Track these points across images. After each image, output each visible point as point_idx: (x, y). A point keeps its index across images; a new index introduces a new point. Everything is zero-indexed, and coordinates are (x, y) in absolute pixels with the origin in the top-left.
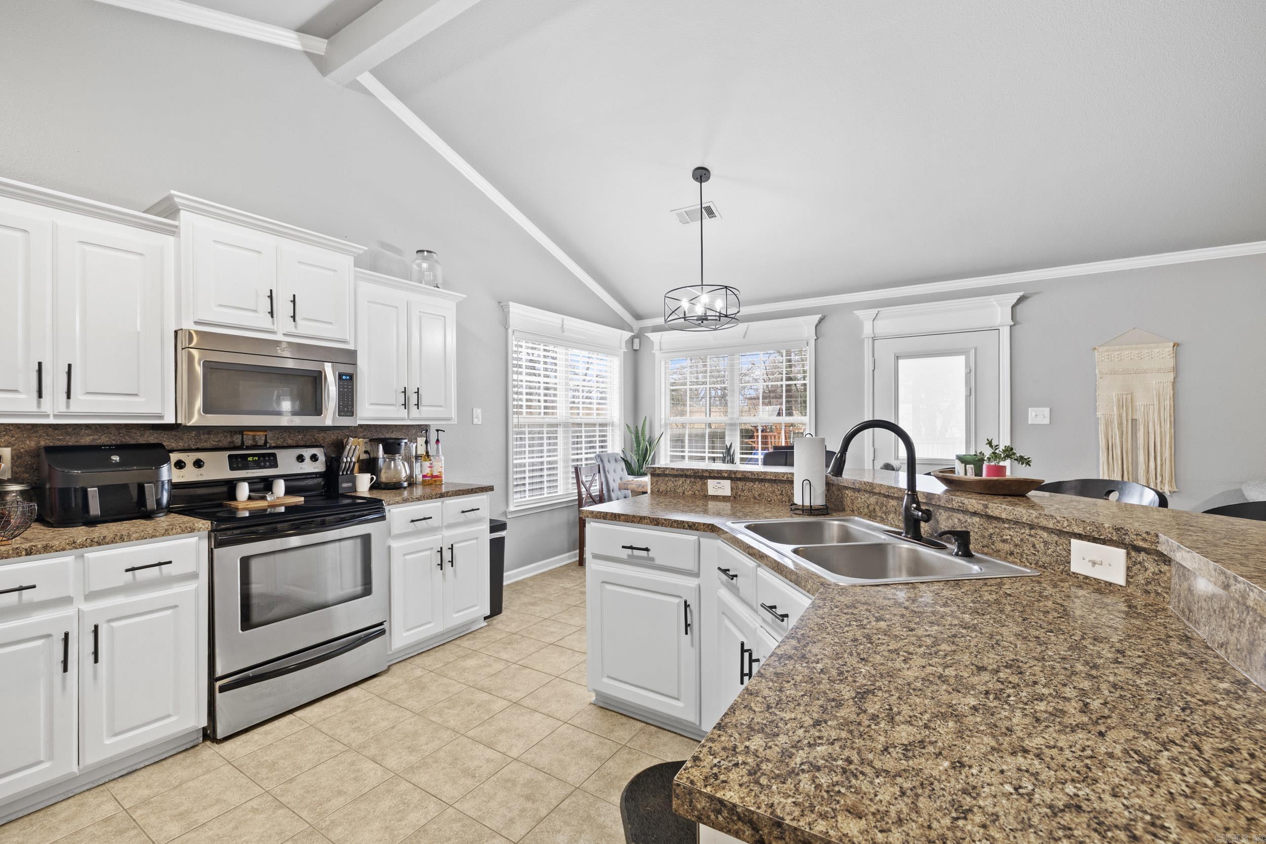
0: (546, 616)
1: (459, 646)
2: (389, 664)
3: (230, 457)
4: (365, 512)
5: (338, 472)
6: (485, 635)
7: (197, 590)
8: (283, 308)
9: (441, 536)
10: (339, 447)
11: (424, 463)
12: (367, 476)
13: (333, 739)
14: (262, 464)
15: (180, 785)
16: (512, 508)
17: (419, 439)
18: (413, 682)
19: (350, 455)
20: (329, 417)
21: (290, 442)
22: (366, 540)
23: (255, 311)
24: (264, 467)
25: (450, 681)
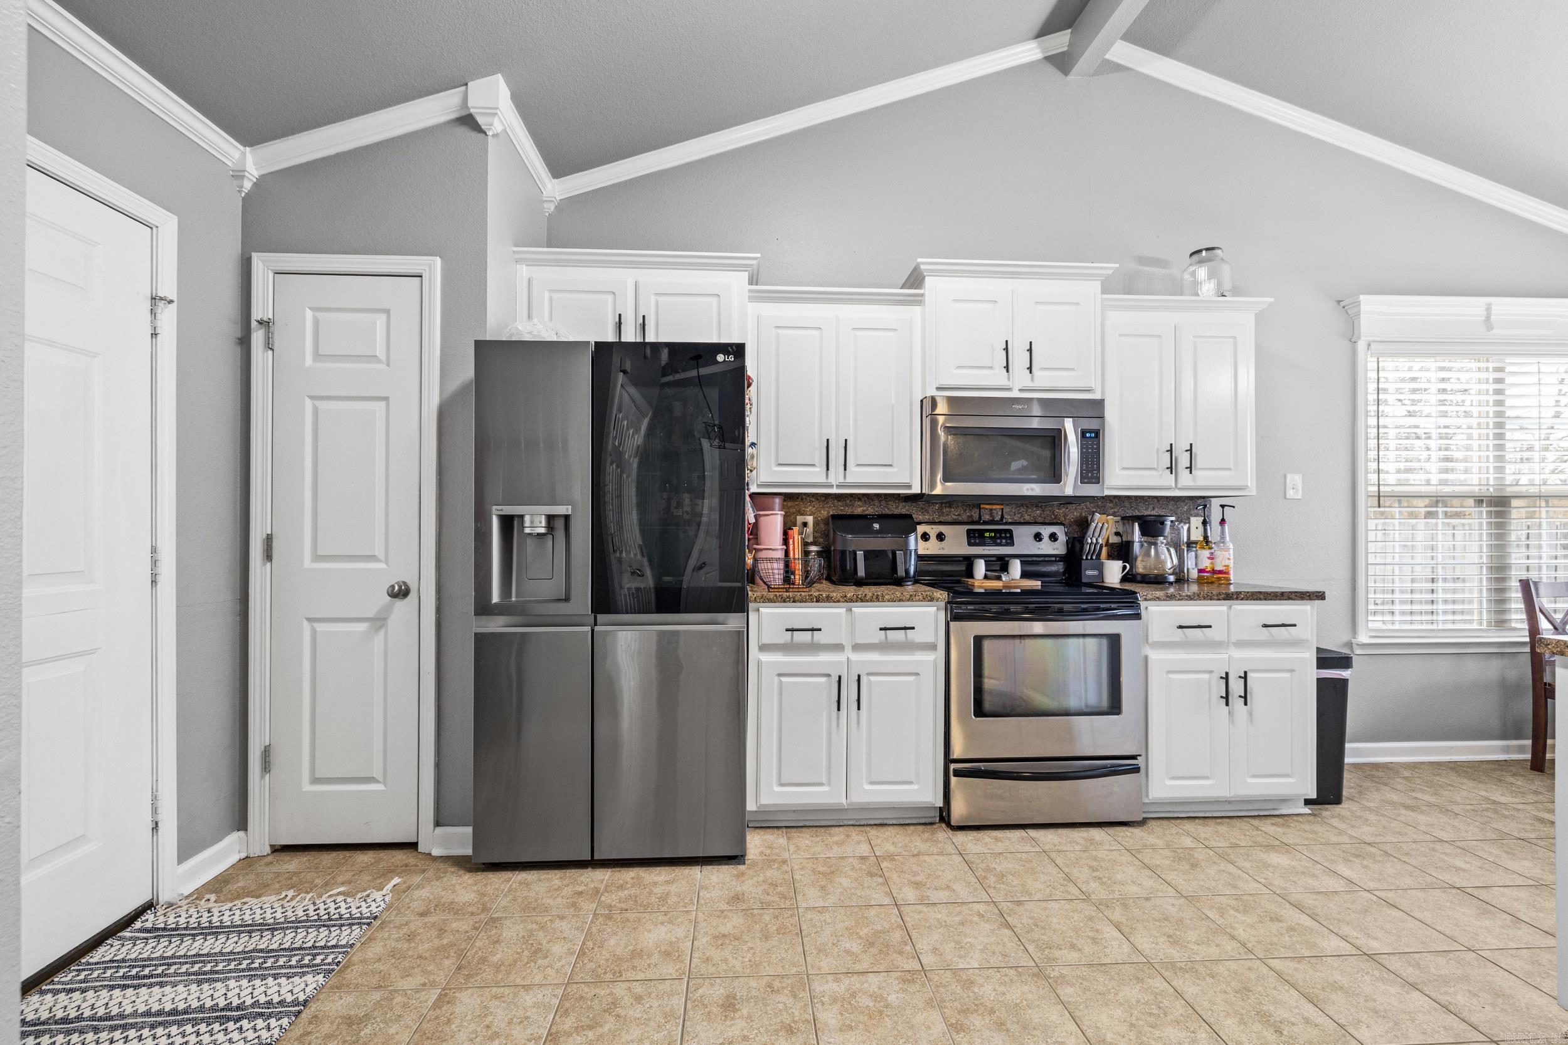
0: (1445, 836)
1: (1257, 829)
2: (1145, 815)
3: (968, 531)
4: (1113, 606)
5: (1081, 556)
6: (1307, 827)
7: (935, 661)
8: (1019, 359)
9: (1226, 656)
10: (1083, 525)
11: (1200, 552)
12: (1120, 563)
13: (1068, 878)
14: (999, 541)
15: (918, 855)
16: (1363, 638)
17: (1193, 519)
18: (1179, 851)
19: (1096, 534)
20: (1070, 485)
21: (1027, 518)
22: (1114, 641)
23: (991, 368)
24: (1000, 545)
25: (1239, 872)
